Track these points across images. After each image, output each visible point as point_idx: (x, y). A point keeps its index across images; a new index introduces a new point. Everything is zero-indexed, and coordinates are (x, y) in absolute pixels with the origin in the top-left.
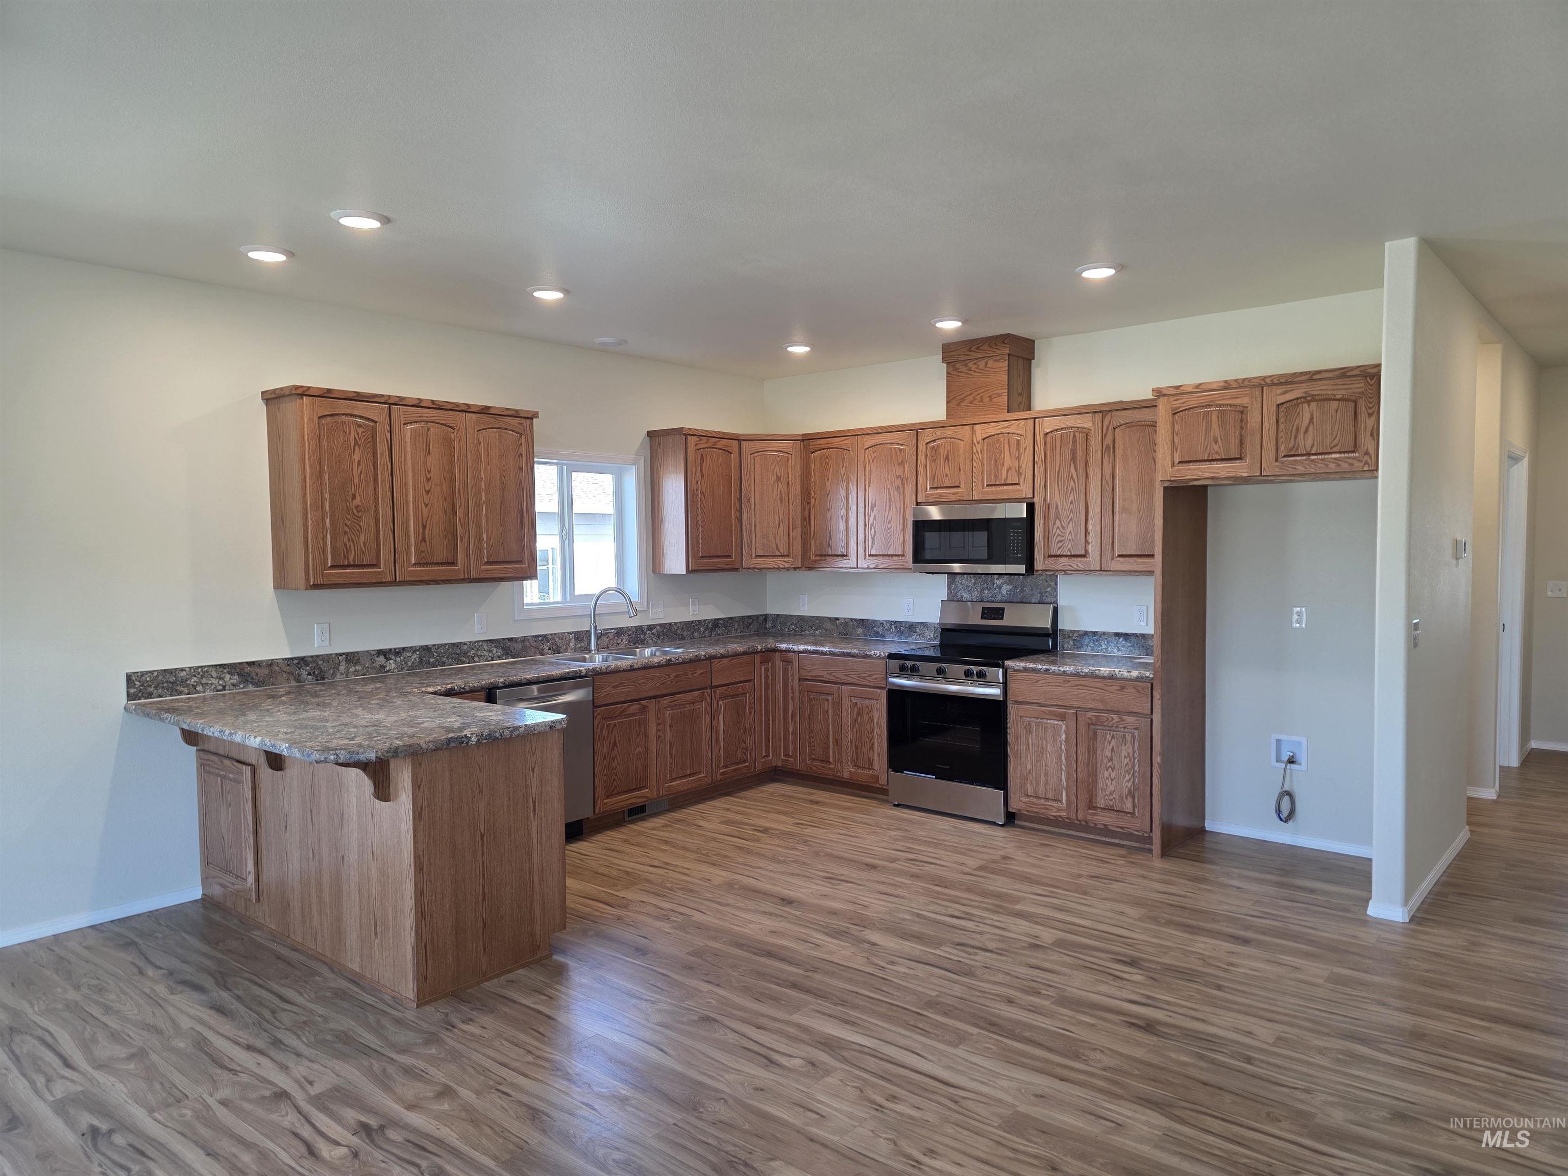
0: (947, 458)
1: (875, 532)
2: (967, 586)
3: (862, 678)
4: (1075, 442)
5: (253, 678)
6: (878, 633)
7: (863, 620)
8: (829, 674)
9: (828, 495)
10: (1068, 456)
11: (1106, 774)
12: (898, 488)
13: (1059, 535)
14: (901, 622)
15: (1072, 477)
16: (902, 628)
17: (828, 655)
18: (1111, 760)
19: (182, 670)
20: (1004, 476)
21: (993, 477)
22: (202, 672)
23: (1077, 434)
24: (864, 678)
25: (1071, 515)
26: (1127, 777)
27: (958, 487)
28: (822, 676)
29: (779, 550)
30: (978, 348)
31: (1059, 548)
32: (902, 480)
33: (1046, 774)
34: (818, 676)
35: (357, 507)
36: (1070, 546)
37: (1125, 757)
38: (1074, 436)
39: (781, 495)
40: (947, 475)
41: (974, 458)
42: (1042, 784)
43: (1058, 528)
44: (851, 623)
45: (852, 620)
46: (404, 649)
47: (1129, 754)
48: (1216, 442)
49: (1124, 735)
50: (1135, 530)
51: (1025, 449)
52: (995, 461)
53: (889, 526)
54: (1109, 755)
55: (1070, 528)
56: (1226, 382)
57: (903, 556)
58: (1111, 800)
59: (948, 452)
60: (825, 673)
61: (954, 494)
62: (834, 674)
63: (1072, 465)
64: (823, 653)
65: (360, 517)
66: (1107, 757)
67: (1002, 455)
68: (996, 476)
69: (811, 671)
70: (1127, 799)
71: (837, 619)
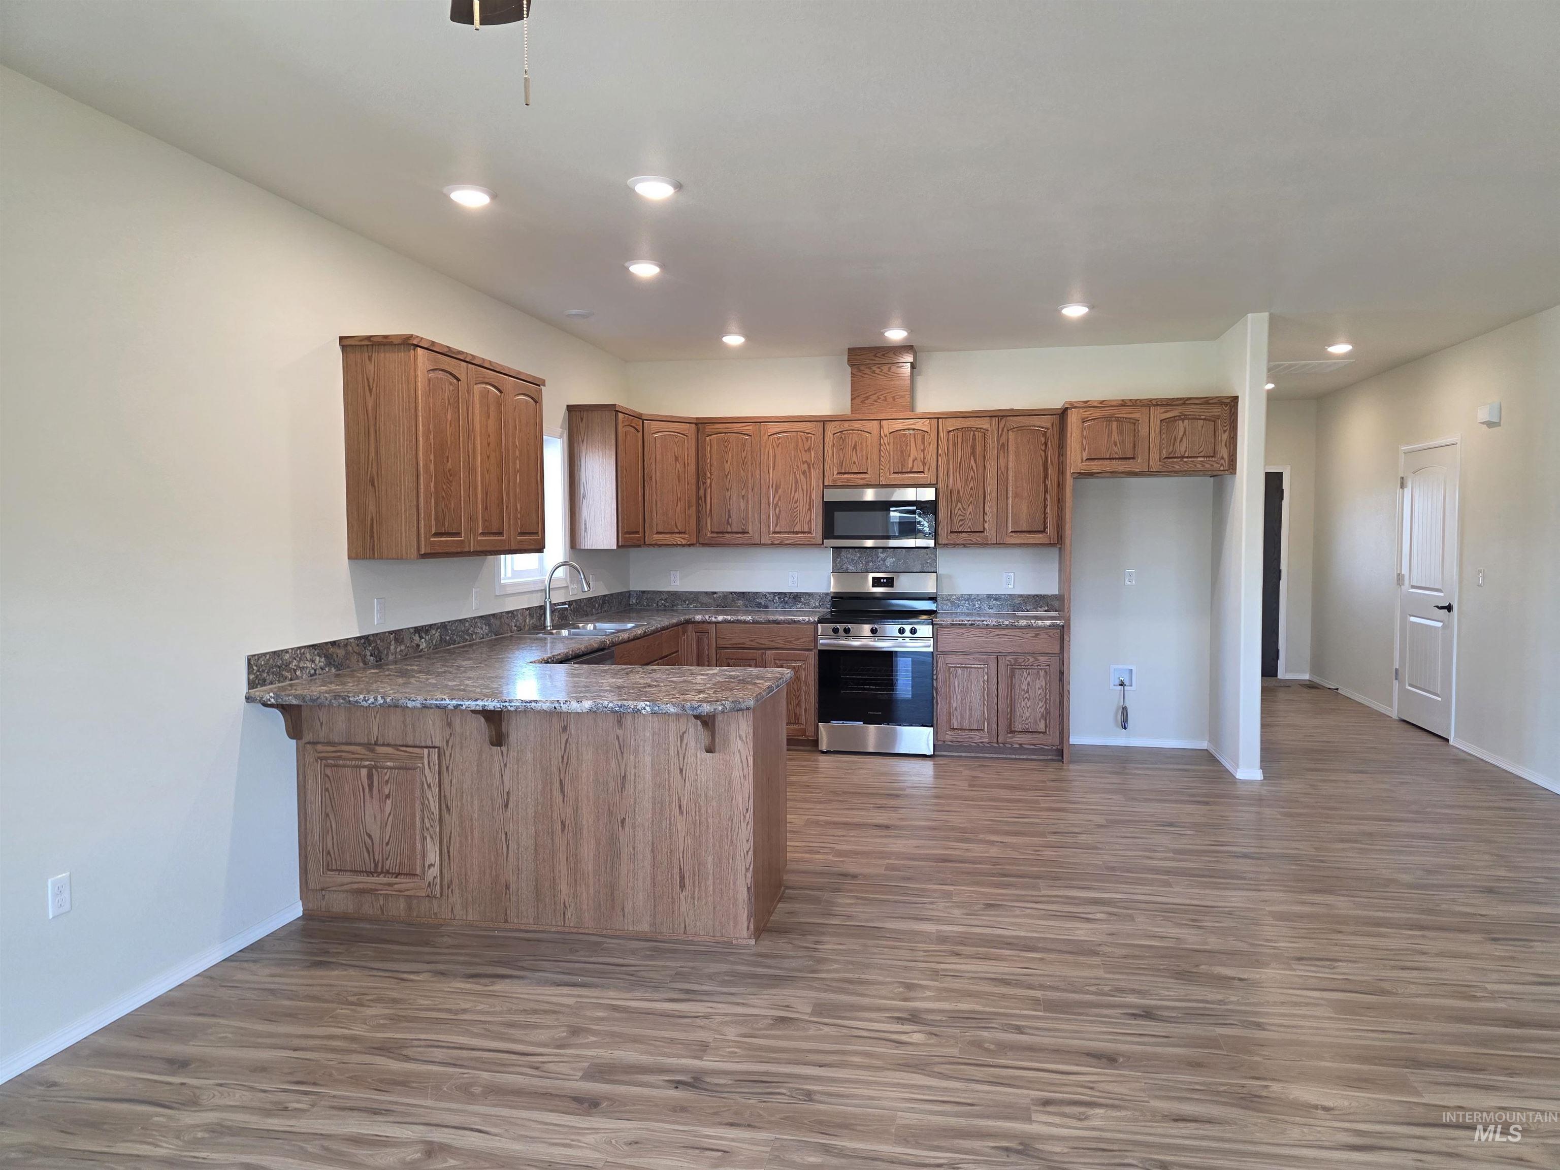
0: (855, 447)
1: (780, 511)
2: (853, 560)
3: (788, 642)
4: (974, 439)
5: (334, 661)
6: (760, 604)
7: (743, 593)
8: (752, 641)
9: (727, 476)
10: (969, 450)
11: (1023, 704)
12: (804, 473)
13: (960, 515)
14: (785, 594)
15: (972, 467)
16: (786, 599)
17: (751, 623)
18: (1027, 692)
19: (286, 651)
20: (910, 465)
21: (900, 466)
22: (299, 652)
23: (976, 433)
24: (790, 642)
25: (971, 499)
26: (1041, 704)
27: (866, 473)
28: (743, 644)
29: (677, 528)
30: (883, 355)
31: (961, 526)
32: (809, 465)
33: (971, 710)
34: (739, 644)
35: (450, 470)
36: (970, 524)
37: (1039, 689)
38: (974, 435)
39: (679, 474)
40: (855, 463)
41: (882, 448)
42: (967, 717)
43: (959, 509)
44: (731, 595)
45: (731, 593)
46: (431, 626)
47: (1042, 686)
48: (1116, 445)
49: (1038, 672)
50: (1026, 511)
51: (930, 443)
52: (902, 452)
53: (796, 506)
54: (1026, 688)
55: (970, 509)
56: (1123, 400)
57: (809, 532)
58: (1027, 724)
59: (856, 442)
60: (748, 640)
61: (862, 479)
62: (757, 641)
63: (972, 458)
64: (745, 622)
65: (451, 482)
66: (1024, 690)
67: (908, 448)
68: (902, 465)
69: (730, 639)
70: (1040, 721)
71: (715, 593)
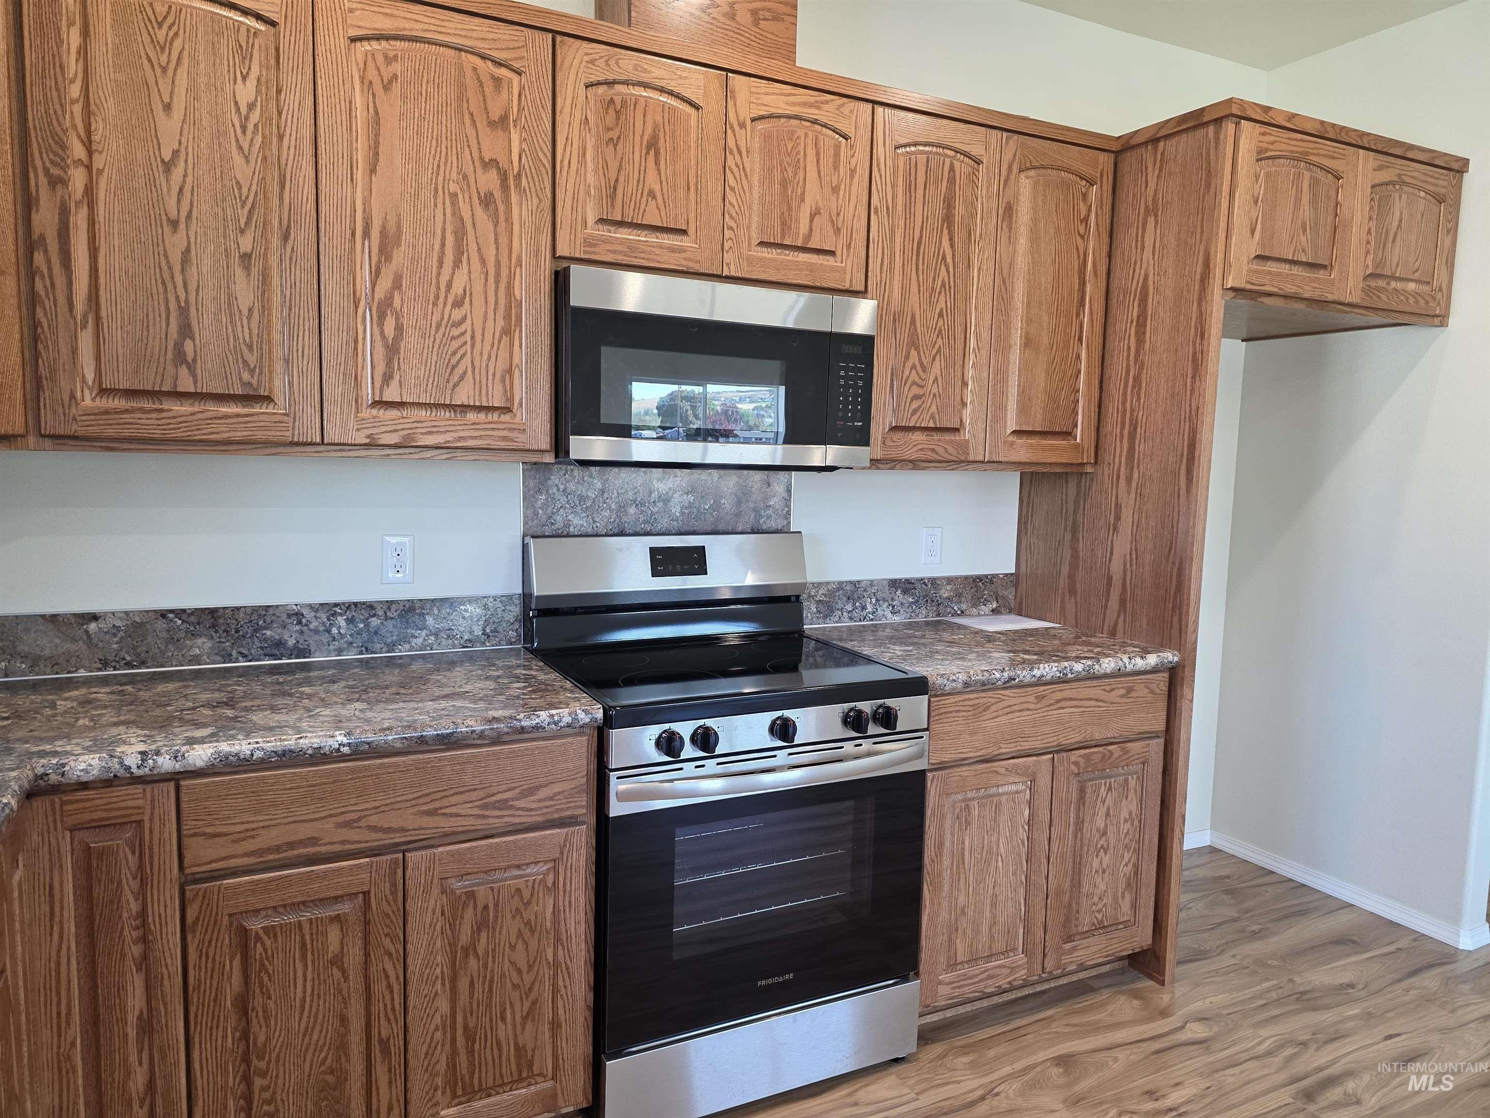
0: (653, 145)
1: (399, 328)
3: (494, 806)
4: (952, 181)
6: (280, 644)
7: (213, 612)
8: (348, 824)
9: (168, 166)
10: (939, 210)
11: (1096, 864)
12: (487, 201)
13: (914, 383)
14: (370, 606)
15: (944, 258)
16: (375, 622)
17: (344, 758)
18: (1105, 833)
20: (804, 229)
21: (778, 229)
23: (957, 164)
24: (504, 805)
25: (940, 341)
26: (1127, 856)
27: (684, 232)
28: (314, 841)
31: (915, 412)
32: (504, 177)
33: (994, 905)
34: (291, 845)
36: (934, 408)
37: (1126, 821)
38: (952, 169)
40: (652, 194)
41: (730, 161)
42: (985, 928)
43: (914, 367)
44: (161, 624)
45: (163, 614)
47: (1130, 814)
48: (1305, 231)
49: (1126, 780)
50: (1043, 384)
51: (853, 172)
52: (784, 183)
53: (457, 314)
54: (1102, 825)
55: (936, 370)
56: (1322, 123)
57: (507, 410)
58: (1099, 911)
59: (656, 128)
60: (329, 824)
61: (672, 250)
62: (374, 820)
63: (945, 232)
64: (319, 757)
66: (1098, 830)
67: (801, 174)
68: (784, 223)
69: (250, 834)
70: (1123, 898)
71: (95, 617)
